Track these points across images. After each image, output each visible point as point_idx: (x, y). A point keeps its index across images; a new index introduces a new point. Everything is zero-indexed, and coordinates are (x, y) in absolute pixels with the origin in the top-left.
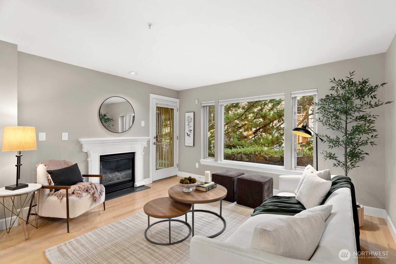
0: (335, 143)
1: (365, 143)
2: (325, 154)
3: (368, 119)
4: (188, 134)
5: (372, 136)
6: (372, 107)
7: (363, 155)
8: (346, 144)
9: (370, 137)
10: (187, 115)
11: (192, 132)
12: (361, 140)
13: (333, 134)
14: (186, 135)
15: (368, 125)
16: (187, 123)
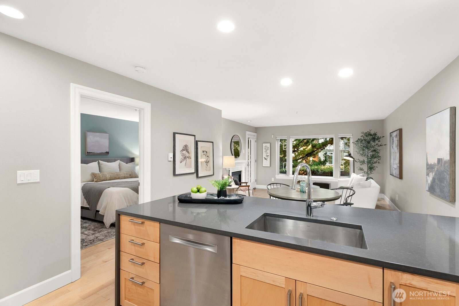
0: (363, 162)
1: (376, 163)
2: (359, 168)
3: (377, 151)
4: (265, 158)
5: (379, 159)
6: (379, 146)
7: (375, 168)
8: (368, 163)
9: (377, 160)
10: (264, 145)
11: (269, 157)
12: (374, 161)
13: (362, 158)
14: (264, 159)
15: (377, 154)
16: (264, 150)
